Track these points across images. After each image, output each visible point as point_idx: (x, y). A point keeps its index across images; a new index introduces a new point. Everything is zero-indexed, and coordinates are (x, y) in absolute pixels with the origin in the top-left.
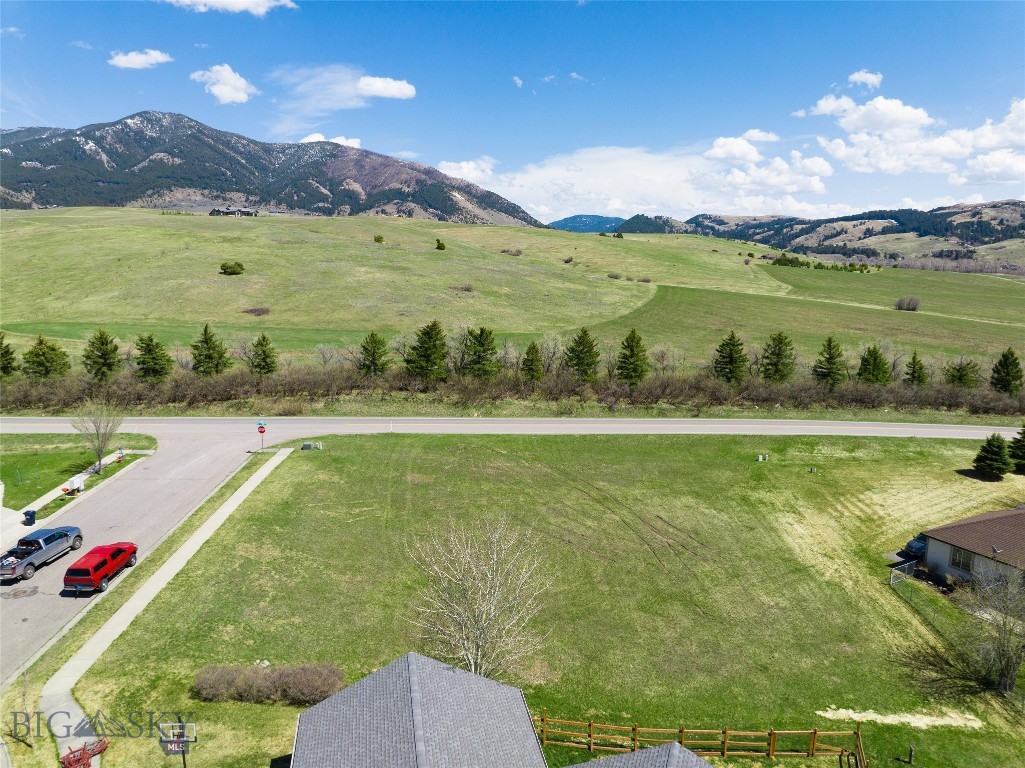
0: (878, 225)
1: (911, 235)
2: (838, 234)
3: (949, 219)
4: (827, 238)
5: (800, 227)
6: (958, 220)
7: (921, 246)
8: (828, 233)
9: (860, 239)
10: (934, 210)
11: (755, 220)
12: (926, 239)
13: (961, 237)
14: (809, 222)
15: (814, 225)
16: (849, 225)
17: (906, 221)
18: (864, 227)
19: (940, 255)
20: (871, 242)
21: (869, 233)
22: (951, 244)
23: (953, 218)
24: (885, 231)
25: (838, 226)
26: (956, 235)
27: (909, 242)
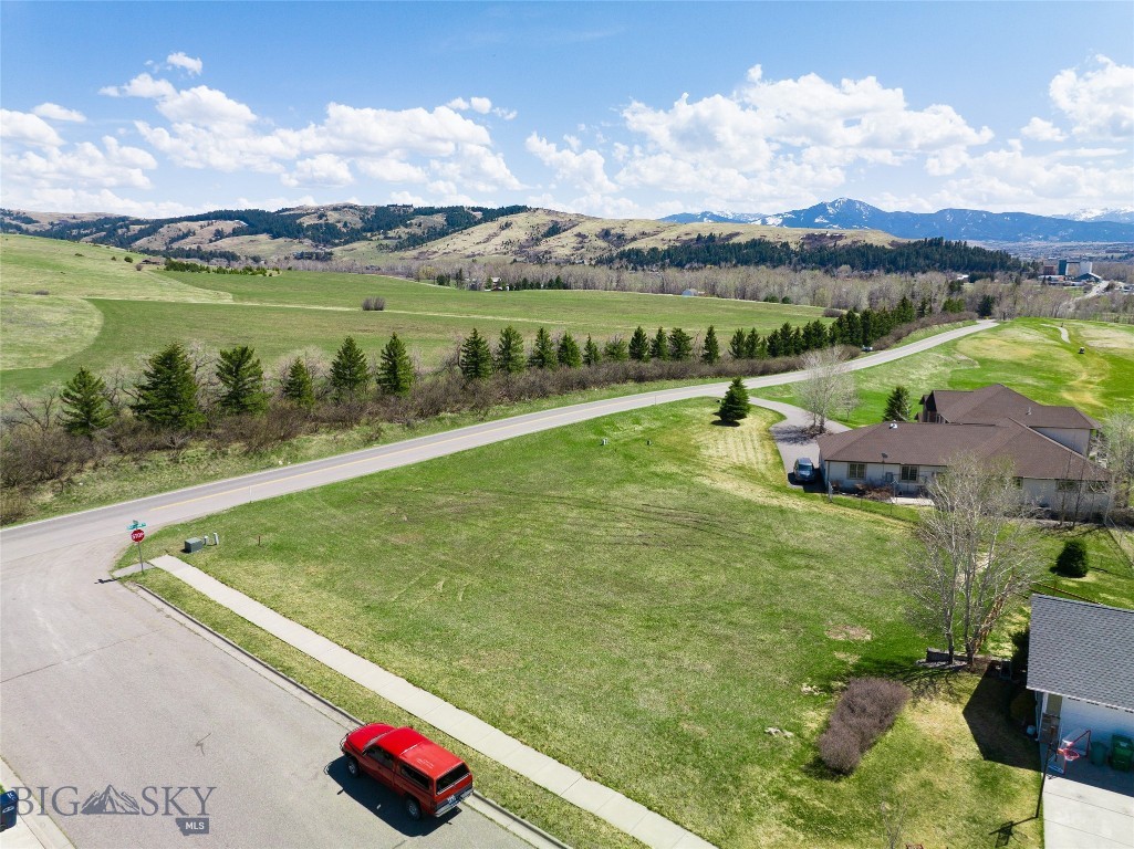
0: (228, 226)
1: (264, 237)
2: (185, 236)
3: (298, 221)
4: (173, 240)
5: (137, 227)
6: (307, 221)
7: (279, 248)
8: (173, 234)
9: (211, 241)
10: (279, 212)
11: (74, 218)
12: (281, 240)
13: (313, 239)
14: (147, 222)
15: (154, 227)
16: (194, 226)
17: (255, 222)
18: (212, 229)
19: (301, 257)
20: (225, 244)
21: (219, 235)
22: (306, 246)
23: (302, 220)
24: (236, 233)
25: (184, 226)
26: (306, 237)
27: (263, 244)
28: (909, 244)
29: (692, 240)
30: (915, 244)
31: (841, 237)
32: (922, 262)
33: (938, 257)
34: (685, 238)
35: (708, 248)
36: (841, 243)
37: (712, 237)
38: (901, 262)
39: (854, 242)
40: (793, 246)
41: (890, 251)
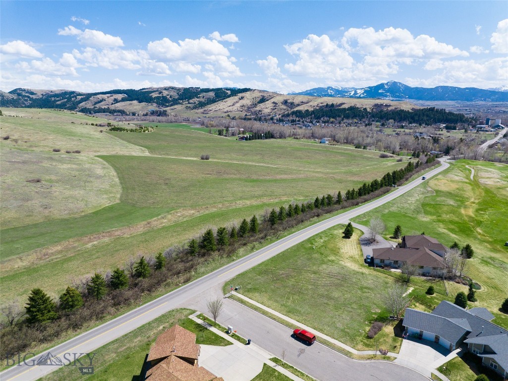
0: (119, 97)
1: (135, 102)
2: (101, 101)
3: (150, 95)
4: (96, 103)
5: (80, 97)
6: (154, 95)
7: (142, 108)
8: (96, 100)
9: (112, 104)
10: (141, 90)
11: (52, 92)
12: (143, 104)
13: (157, 103)
14: (84, 95)
15: (88, 97)
16: (105, 96)
17: (131, 95)
18: (112, 98)
19: (153, 113)
20: (119, 106)
21: (116, 101)
22: (153, 107)
23: (152, 94)
24: (123, 100)
25: (100, 96)
26: (155, 102)
27: (135, 106)
28: (420, 110)
29: (323, 106)
30: (422, 110)
31: (390, 106)
32: (425, 118)
33: (432, 116)
34: (321, 105)
35: (331, 110)
36: (390, 109)
37: (333, 105)
38: (416, 118)
39: (396, 108)
40: (368, 110)
41: (411, 113)
